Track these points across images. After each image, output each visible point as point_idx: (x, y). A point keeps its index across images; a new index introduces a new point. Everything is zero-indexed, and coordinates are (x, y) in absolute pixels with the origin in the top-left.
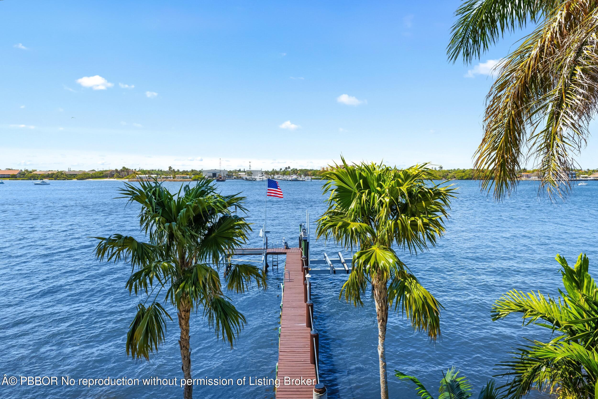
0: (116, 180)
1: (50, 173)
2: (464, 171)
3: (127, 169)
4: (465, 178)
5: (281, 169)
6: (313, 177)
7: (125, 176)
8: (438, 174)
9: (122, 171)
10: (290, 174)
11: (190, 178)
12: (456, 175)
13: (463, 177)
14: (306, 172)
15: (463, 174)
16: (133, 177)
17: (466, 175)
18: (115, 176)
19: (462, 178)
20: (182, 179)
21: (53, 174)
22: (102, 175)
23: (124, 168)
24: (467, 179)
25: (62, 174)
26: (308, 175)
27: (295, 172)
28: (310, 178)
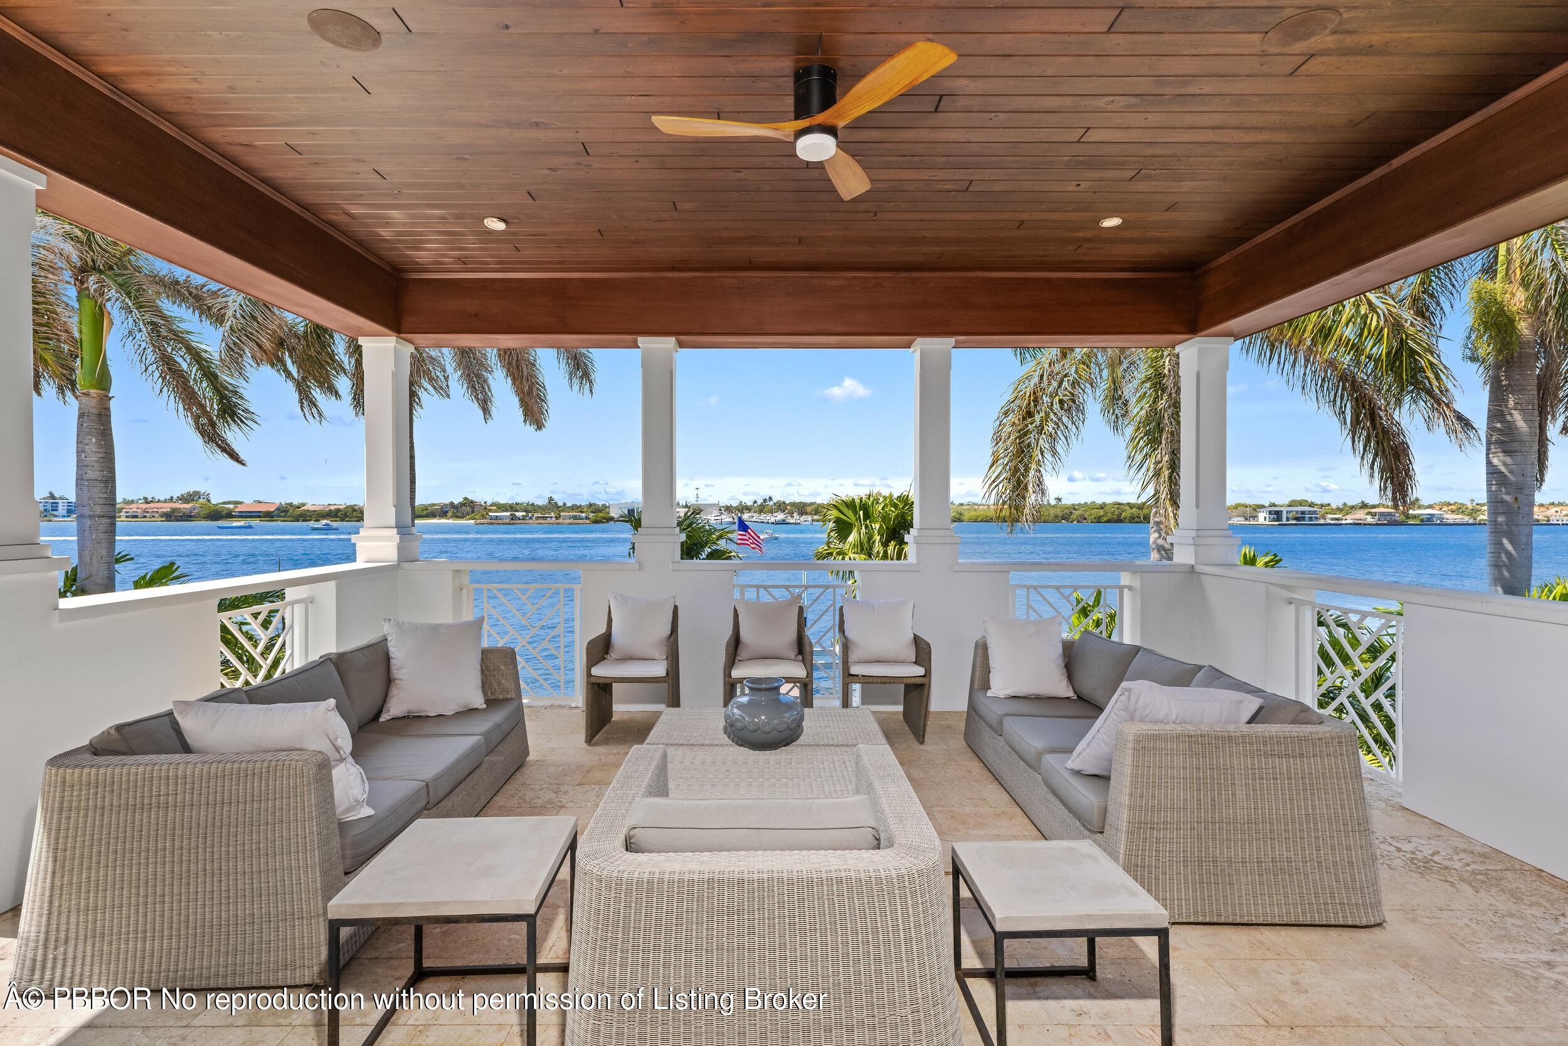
0: (450, 521)
1: (333, 508)
2: (1102, 506)
3: (472, 502)
4: (1105, 519)
5: (755, 502)
6: (816, 517)
7: (468, 514)
8: (1052, 512)
9: (462, 504)
10: (771, 512)
11: (587, 518)
12: (1086, 515)
13: (1100, 517)
14: (801, 508)
15: (1101, 512)
16: (483, 517)
17: (1106, 514)
18: (449, 514)
19: (1098, 520)
20: (572, 521)
21: (338, 510)
22: (425, 512)
23: (466, 499)
24: (1109, 521)
25: (354, 510)
26: (807, 514)
27: (781, 507)
28: (810, 518)
